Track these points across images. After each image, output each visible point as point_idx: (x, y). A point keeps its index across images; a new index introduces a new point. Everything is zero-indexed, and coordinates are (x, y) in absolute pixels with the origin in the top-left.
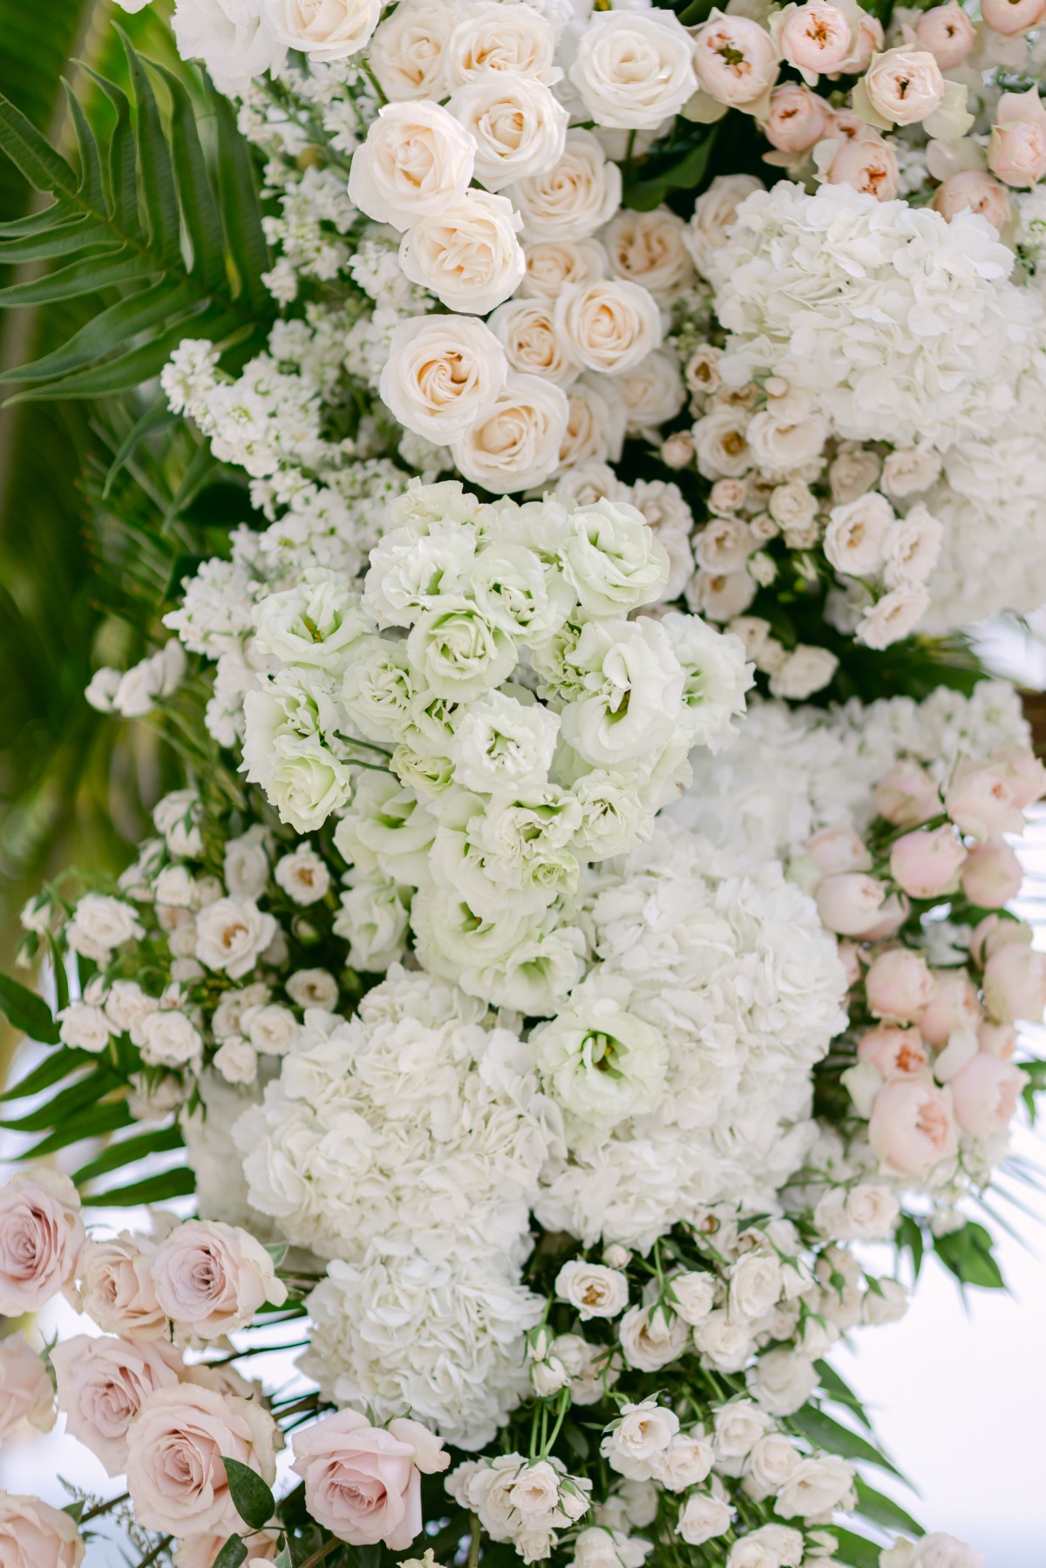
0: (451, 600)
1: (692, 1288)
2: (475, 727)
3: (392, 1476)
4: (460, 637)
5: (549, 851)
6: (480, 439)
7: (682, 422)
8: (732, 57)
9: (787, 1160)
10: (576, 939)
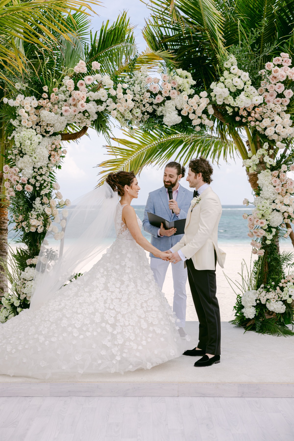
0: (25, 135)
1: (41, 170)
2: (26, 142)
3: (25, 180)
4: (25, 137)
5: (31, 148)
6: (28, 125)
7: (40, 122)
8: (40, 103)
9: (47, 163)
10: (34, 152)
